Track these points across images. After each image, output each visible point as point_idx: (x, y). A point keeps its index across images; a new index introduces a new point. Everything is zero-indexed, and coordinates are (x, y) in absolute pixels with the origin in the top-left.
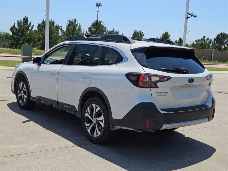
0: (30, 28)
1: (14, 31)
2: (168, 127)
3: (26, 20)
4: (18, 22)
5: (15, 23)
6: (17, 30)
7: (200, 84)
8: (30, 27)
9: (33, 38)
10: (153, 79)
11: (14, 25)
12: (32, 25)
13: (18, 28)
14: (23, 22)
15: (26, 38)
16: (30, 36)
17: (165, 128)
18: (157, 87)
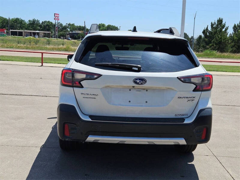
0: (224, 30)
1: (207, 33)
2: (99, 140)
3: (220, 21)
4: (212, 24)
5: (208, 26)
6: (210, 33)
7: (169, 88)
8: (223, 28)
9: (223, 40)
10: (78, 76)
11: (207, 28)
12: (226, 26)
13: (211, 31)
14: (217, 23)
15: (217, 40)
16: (221, 39)
17: (93, 140)
18: (82, 87)
